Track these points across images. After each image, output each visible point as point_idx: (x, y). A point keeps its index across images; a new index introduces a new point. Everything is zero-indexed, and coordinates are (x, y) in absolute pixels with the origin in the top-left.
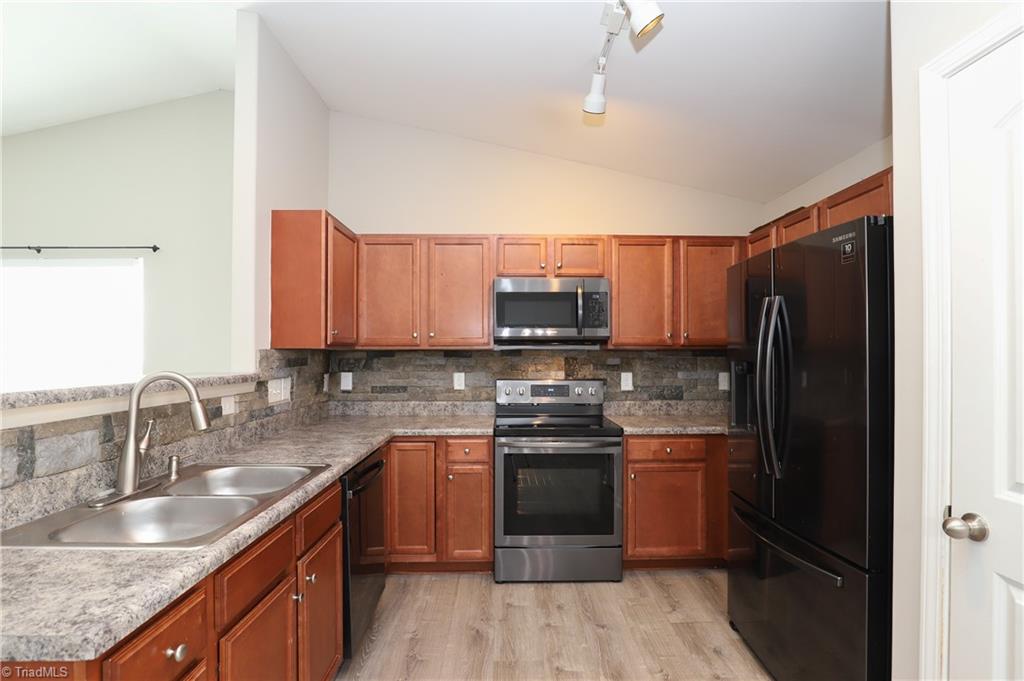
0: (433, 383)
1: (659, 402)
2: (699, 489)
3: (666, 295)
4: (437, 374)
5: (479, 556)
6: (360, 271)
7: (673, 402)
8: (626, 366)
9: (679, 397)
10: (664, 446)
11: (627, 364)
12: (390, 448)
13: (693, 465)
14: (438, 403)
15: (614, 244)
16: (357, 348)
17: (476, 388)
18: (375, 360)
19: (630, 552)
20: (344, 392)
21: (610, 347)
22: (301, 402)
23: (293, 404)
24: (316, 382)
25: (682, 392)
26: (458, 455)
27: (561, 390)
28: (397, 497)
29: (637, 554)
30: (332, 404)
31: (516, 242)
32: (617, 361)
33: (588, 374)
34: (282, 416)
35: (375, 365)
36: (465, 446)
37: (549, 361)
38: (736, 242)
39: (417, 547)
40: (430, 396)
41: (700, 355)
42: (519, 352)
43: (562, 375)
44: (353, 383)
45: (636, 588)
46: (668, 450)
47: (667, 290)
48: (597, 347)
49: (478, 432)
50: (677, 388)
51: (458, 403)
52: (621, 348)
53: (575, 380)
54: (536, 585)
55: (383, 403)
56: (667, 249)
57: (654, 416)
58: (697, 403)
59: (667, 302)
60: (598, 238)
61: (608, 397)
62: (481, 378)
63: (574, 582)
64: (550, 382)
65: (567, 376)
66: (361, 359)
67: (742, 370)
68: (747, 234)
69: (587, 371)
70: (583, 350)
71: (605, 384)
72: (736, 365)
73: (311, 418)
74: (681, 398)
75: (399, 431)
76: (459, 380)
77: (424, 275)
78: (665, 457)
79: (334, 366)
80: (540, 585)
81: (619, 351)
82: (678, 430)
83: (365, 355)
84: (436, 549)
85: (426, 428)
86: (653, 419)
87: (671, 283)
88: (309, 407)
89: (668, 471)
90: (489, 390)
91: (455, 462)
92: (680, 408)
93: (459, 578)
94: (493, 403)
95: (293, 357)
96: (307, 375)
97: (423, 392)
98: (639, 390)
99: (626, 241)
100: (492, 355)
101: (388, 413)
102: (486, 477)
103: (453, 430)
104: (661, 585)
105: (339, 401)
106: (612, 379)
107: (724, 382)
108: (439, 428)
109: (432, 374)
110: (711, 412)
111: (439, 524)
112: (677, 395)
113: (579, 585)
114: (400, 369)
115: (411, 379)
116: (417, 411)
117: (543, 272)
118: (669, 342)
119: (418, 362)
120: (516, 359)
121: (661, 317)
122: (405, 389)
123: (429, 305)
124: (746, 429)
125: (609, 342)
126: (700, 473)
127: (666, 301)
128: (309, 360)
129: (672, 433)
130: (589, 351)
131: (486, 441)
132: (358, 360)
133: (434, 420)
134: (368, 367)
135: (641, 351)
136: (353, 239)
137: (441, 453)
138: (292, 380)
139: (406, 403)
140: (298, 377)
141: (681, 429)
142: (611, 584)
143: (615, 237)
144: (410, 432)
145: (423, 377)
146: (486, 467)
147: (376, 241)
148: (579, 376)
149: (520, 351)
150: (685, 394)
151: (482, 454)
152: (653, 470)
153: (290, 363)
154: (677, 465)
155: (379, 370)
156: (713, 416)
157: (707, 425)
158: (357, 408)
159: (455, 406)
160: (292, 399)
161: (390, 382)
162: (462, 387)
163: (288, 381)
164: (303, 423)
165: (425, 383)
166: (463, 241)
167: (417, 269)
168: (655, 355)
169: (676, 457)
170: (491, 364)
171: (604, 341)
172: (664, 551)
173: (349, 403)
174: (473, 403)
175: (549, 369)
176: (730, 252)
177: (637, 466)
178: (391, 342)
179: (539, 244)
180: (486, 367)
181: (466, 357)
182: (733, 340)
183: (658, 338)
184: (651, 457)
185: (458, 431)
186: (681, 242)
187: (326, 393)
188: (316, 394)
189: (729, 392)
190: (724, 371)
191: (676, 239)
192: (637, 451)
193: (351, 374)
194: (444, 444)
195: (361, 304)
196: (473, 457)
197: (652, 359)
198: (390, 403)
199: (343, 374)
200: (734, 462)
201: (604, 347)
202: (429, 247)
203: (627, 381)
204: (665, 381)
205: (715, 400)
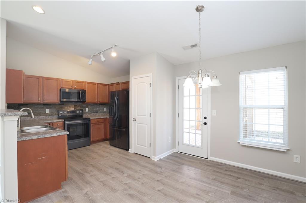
0: (40, 112)
1: (93, 114)
2: (103, 127)
4: (41, 110)
7: (96, 114)
8: (87, 107)
9: (97, 112)
10: (97, 120)
13: (102, 123)
14: (41, 116)
17: (52, 112)
18: (21, 106)
26: (56, 126)
27: (73, 112)
29: (93, 140)
31: (66, 81)
32: (85, 106)
33: (79, 108)
36: (57, 124)
37: (70, 106)
38: (108, 85)
40: (39, 115)
41: (101, 105)
42: (63, 104)
43: (73, 109)
47: (96, 93)
48: (81, 103)
49: (60, 121)
51: (47, 116)
56: (96, 85)
58: (100, 113)
59: (96, 95)
60: (83, 82)
62: (53, 110)
63: (81, 147)
68: (110, 84)
70: (78, 104)
74: (97, 113)
76: (47, 111)
77: (42, 86)
78: (97, 122)
83: (18, 105)
90: (56, 113)
92: (98, 114)
94: (57, 116)
97: (37, 114)
98: (89, 111)
99: (89, 83)
100: (56, 105)
103: (54, 121)
106: (84, 109)
107: (105, 109)
109: (39, 109)
117: (72, 88)
118: (97, 102)
119: (35, 107)
120: (62, 106)
121: (95, 98)
123: (43, 93)
126: (103, 125)
129: (98, 118)
131: (62, 122)
132: (15, 106)
135: (90, 104)
141: (100, 117)
142: (89, 146)
143: (87, 82)
145: (37, 110)
146: (62, 128)
148: (77, 109)
151: (61, 125)
152: (95, 125)
162: (48, 112)
165: (37, 112)
166: (53, 79)
168: (92, 105)
169: (100, 122)
170: (56, 107)
171: (84, 102)
174: (51, 116)
175: (70, 108)
176: (107, 87)
177: (93, 124)
179: (71, 82)
181: (49, 105)
183: (94, 101)
184: (95, 123)
185: (56, 121)
186: (99, 84)
190: (105, 107)
191: (98, 84)
194: (52, 124)
196: (59, 126)
202: (43, 80)
203: (87, 110)
204: (94, 110)
205: (103, 113)
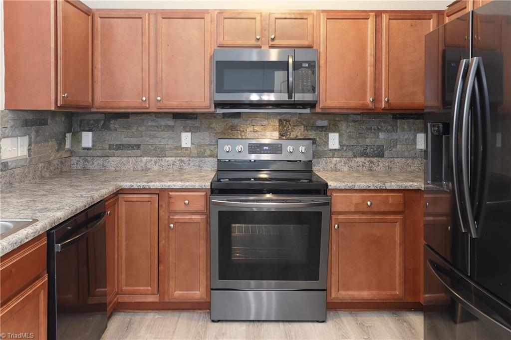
0: (163, 142)
1: (362, 159)
2: (397, 239)
3: (369, 64)
4: (167, 134)
5: (196, 297)
6: (95, 42)
7: (375, 160)
8: (332, 127)
9: (380, 155)
10: (364, 200)
11: (335, 125)
12: (117, 200)
13: (392, 217)
14: (167, 159)
15: (323, 18)
16: (93, 110)
17: (200, 146)
18: (112, 122)
19: (333, 295)
20: (85, 149)
21: (318, 110)
22: (40, 158)
23: (31, 161)
24: (56, 140)
25: (383, 151)
26: (179, 206)
27: (274, 148)
28: (124, 243)
29: (340, 297)
30: (74, 159)
31: (235, 16)
32: (325, 123)
33: (299, 134)
34: (17, 171)
35: (112, 126)
36: (185, 198)
37: (265, 122)
38: (434, 16)
39: (142, 288)
40: (161, 153)
41: (400, 118)
43: (276, 135)
44: (93, 141)
45: (339, 328)
46: (369, 203)
47: (370, 59)
48: (308, 111)
49: (197, 185)
50: (379, 147)
51: (185, 159)
52: (328, 111)
53: (287, 139)
54: (248, 323)
55: (119, 159)
56: (371, 23)
57: (358, 171)
58: (396, 160)
59: (370, 70)
60: (308, 13)
61: (317, 155)
62: (206, 137)
63: (283, 321)
64: (267, 141)
65: (281, 135)
66: (100, 120)
67: (438, 131)
68: (444, 7)
69: (299, 132)
70: (295, 113)
71: (314, 143)
72: (433, 126)
73: (50, 172)
74: (382, 156)
75: (126, 185)
76: (186, 139)
77: (152, 46)
78: (366, 209)
79: (76, 127)
80: (252, 323)
81: (327, 114)
82: (378, 185)
83: (103, 117)
84: (160, 289)
85: (151, 181)
86: (356, 175)
87: (373, 53)
88: (50, 163)
89: (369, 222)
90: (212, 148)
91: (176, 213)
92: (381, 164)
93: (179, 317)
94: (216, 160)
95: (31, 118)
96: (47, 134)
97: (155, 149)
98: (345, 148)
99: (334, 16)
100: (215, 117)
101: (124, 168)
102: (203, 226)
103: (174, 183)
104: (361, 326)
105: (80, 157)
106: (320, 138)
107: (421, 142)
108: (162, 181)
109: (162, 133)
110: (409, 169)
111: (161, 268)
112: (379, 153)
113: (287, 325)
114: (134, 130)
115: (144, 138)
116: (149, 166)
117: (259, 43)
118: (371, 106)
119: (150, 124)
120: (236, 121)
121: (364, 84)
122: (138, 146)
123: (156, 72)
124: (442, 185)
125: (317, 105)
126: (398, 224)
127: (369, 68)
128: (49, 121)
129: (372, 188)
130: (300, 114)
131: (203, 194)
132: (97, 121)
133: (162, 174)
134: (105, 127)
135: (347, 115)
136: (88, 12)
137: (164, 204)
138: (30, 138)
139: (139, 159)
140: (36, 136)
141: (381, 184)
142: (316, 324)
143: (323, 11)
144: (135, 185)
145: (154, 137)
146: (204, 217)
147: (109, 15)
148: (292, 136)
149: (240, 113)
150: (386, 153)
151: (200, 205)
152: (354, 222)
153: (27, 124)
154: (377, 217)
155: (116, 130)
156: (411, 172)
157: (405, 180)
158: (96, 164)
159: (182, 161)
160: (29, 155)
161: (125, 141)
162: (189, 145)
163: (26, 139)
164: (42, 177)
165: (156, 141)
166: (187, 15)
167: (146, 41)
168: (359, 118)
169: (376, 210)
170: (214, 125)
171: (312, 105)
172: (365, 294)
173: (89, 159)
174: (198, 159)
175: (265, 130)
176: (430, 24)
177: (340, 217)
178: (122, 105)
179: (255, 18)
180: (209, 128)
181: (191, 118)
182: (429, 104)
183: (362, 102)
184: (353, 209)
185: (178, 185)
186: (384, 15)
187: (69, 150)
188: (58, 151)
189: (426, 151)
190: (421, 132)
191: (378, 14)
192: (340, 203)
193: (91, 133)
194: (167, 195)
195: (95, 72)
196: (193, 208)
197: (357, 121)
198: (125, 159)
199: (84, 133)
200: (429, 215)
201: (313, 111)
202: (156, 21)
203: (334, 141)
204: (368, 141)
205: (413, 158)
